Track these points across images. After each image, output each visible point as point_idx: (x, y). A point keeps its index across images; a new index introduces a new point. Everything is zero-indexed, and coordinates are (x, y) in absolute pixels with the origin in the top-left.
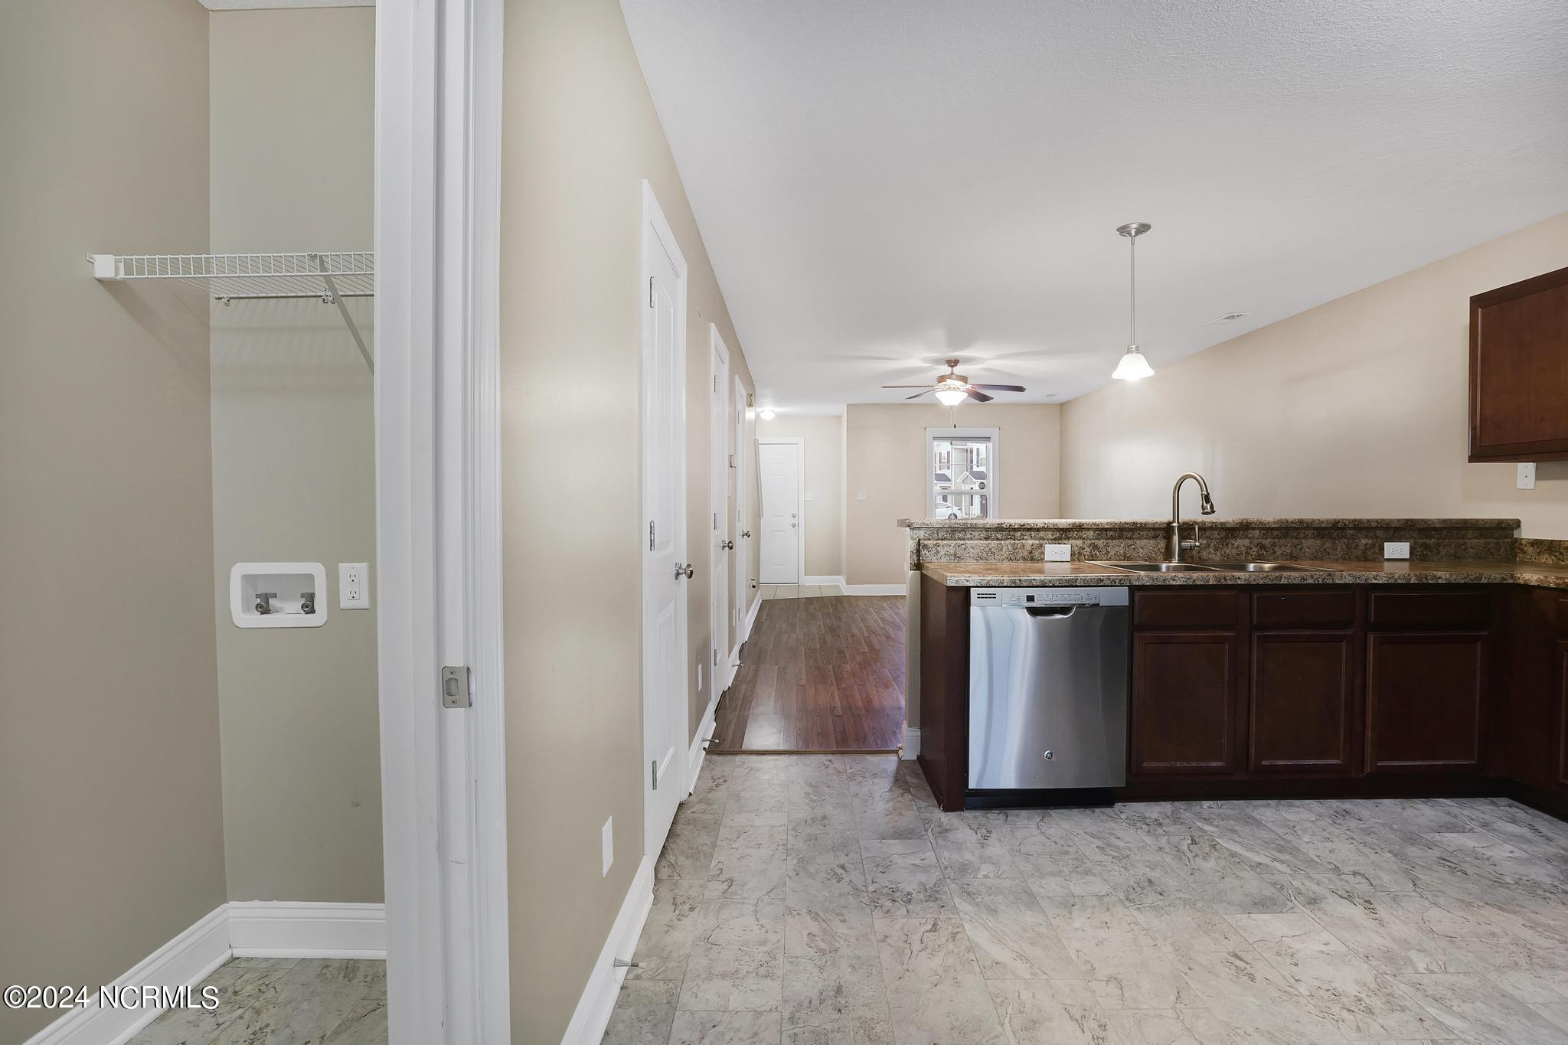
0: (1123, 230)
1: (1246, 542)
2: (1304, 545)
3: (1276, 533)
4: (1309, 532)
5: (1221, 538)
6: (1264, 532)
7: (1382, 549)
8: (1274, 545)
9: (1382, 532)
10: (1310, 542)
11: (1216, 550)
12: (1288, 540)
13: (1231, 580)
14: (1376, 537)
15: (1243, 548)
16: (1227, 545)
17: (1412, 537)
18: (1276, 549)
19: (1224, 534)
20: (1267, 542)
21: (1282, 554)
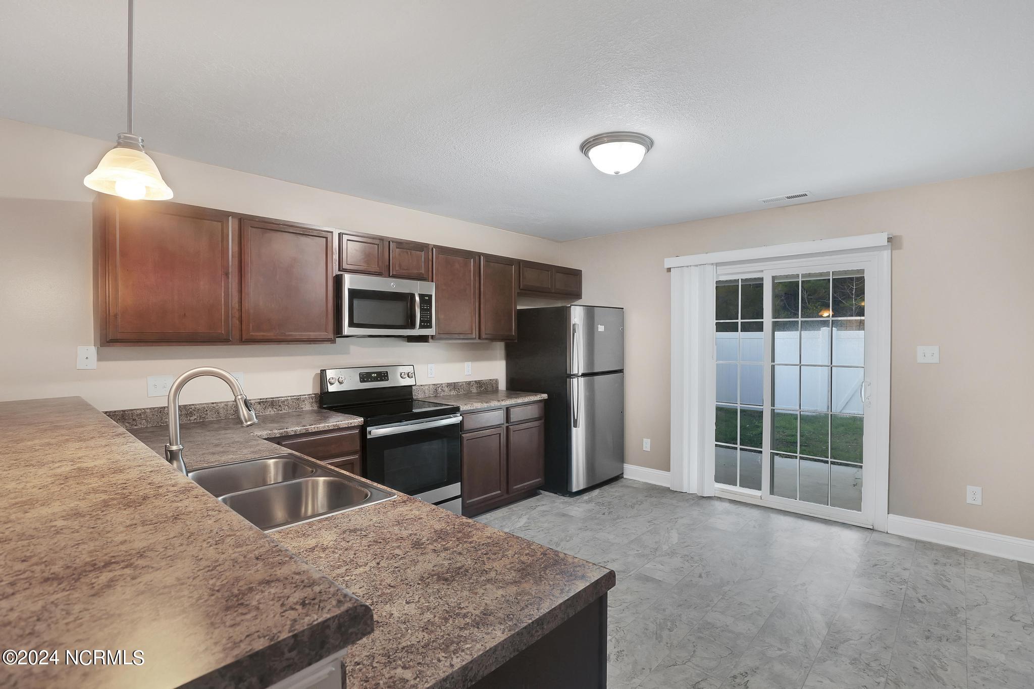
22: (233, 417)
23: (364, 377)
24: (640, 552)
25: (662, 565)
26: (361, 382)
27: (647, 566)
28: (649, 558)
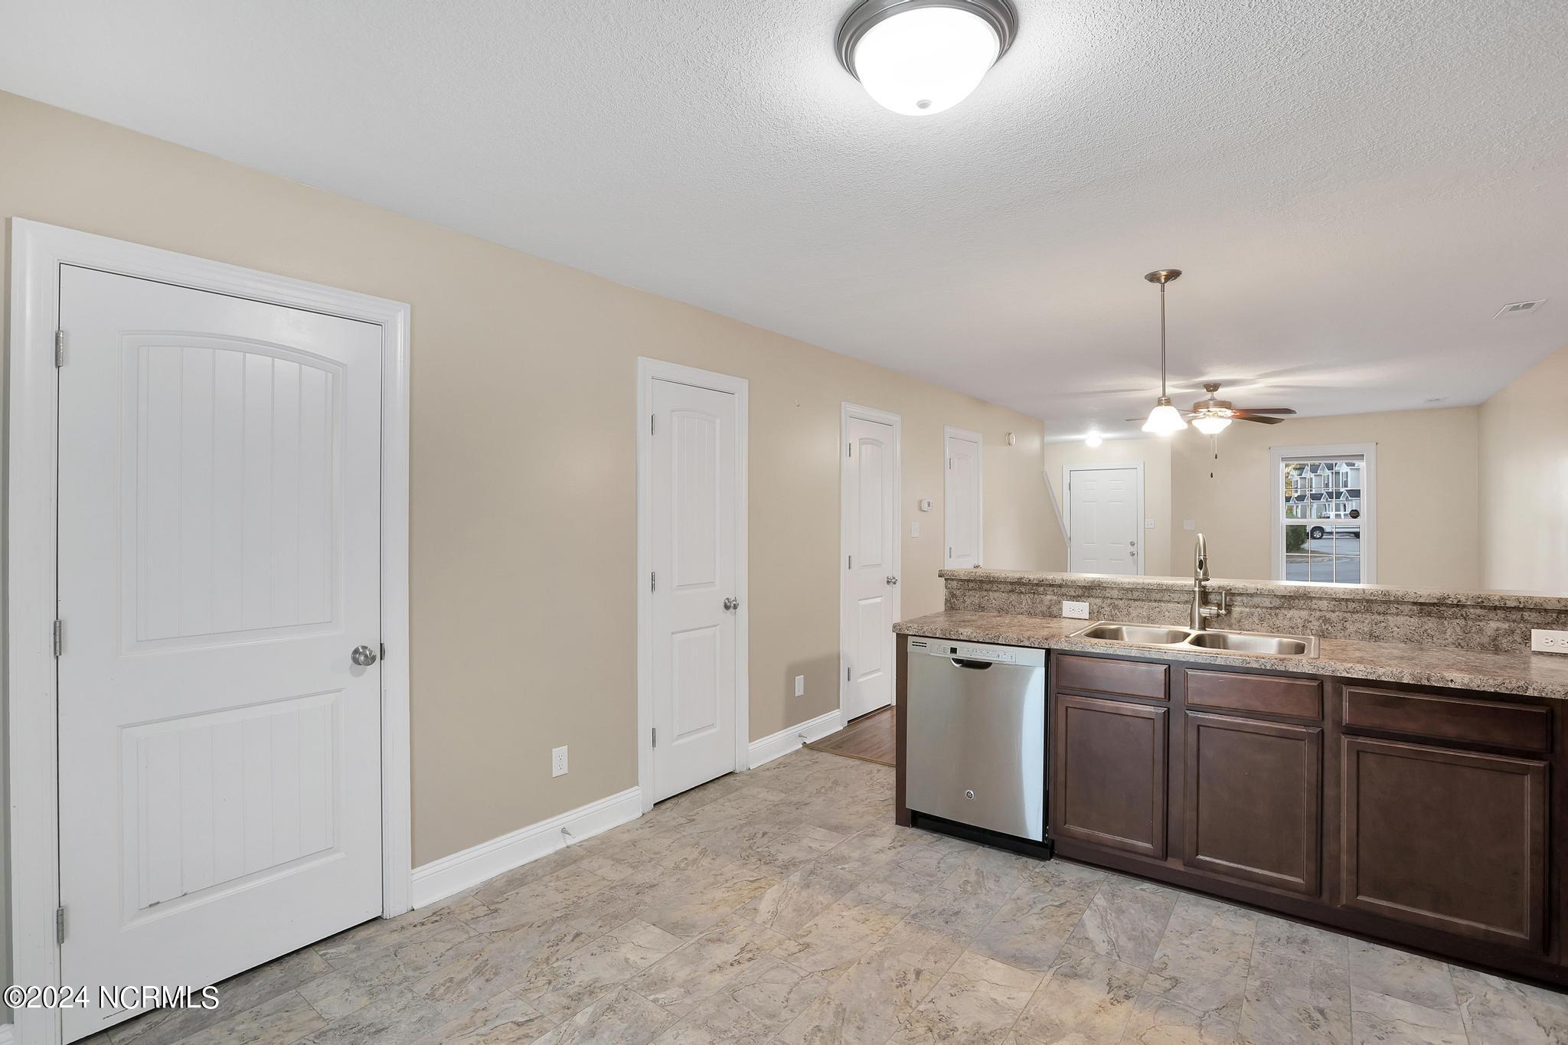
0: (1153, 278)
1: (1304, 614)
3: (1351, 606)
7: (1527, 638)
12: (1367, 616)
15: (1299, 620)
16: (1277, 615)
24: (840, 867)
25: (810, 847)
27: (833, 845)
28: (827, 857)
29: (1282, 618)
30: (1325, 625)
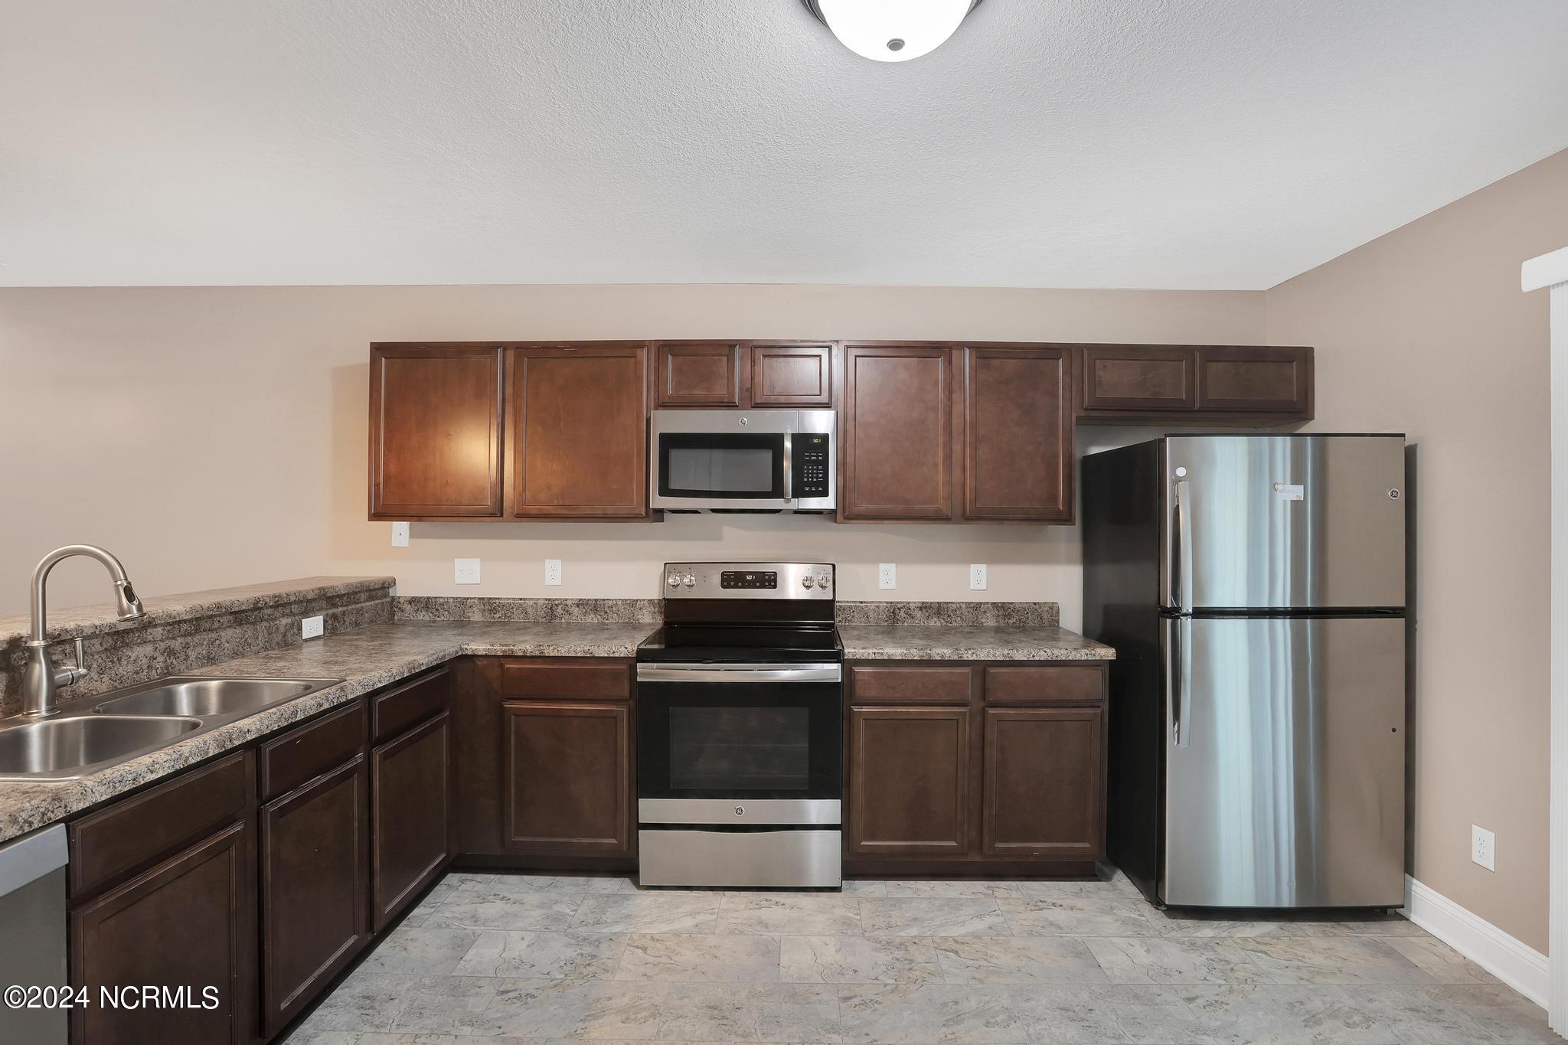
1: (148, 649)
2: (224, 640)
3: (185, 627)
4: (225, 620)
5: (106, 649)
6: (169, 628)
7: (300, 628)
8: (187, 646)
9: (296, 606)
10: (230, 632)
11: (101, 673)
12: (204, 636)
13: (238, 738)
14: (292, 614)
16: (119, 660)
17: (322, 609)
18: (189, 652)
19: (109, 642)
20: (177, 644)
21: (197, 657)
22: (544, 620)
23: (731, 579)
26: (723, 586)
29: (125, 663)
30: (170, 659)
